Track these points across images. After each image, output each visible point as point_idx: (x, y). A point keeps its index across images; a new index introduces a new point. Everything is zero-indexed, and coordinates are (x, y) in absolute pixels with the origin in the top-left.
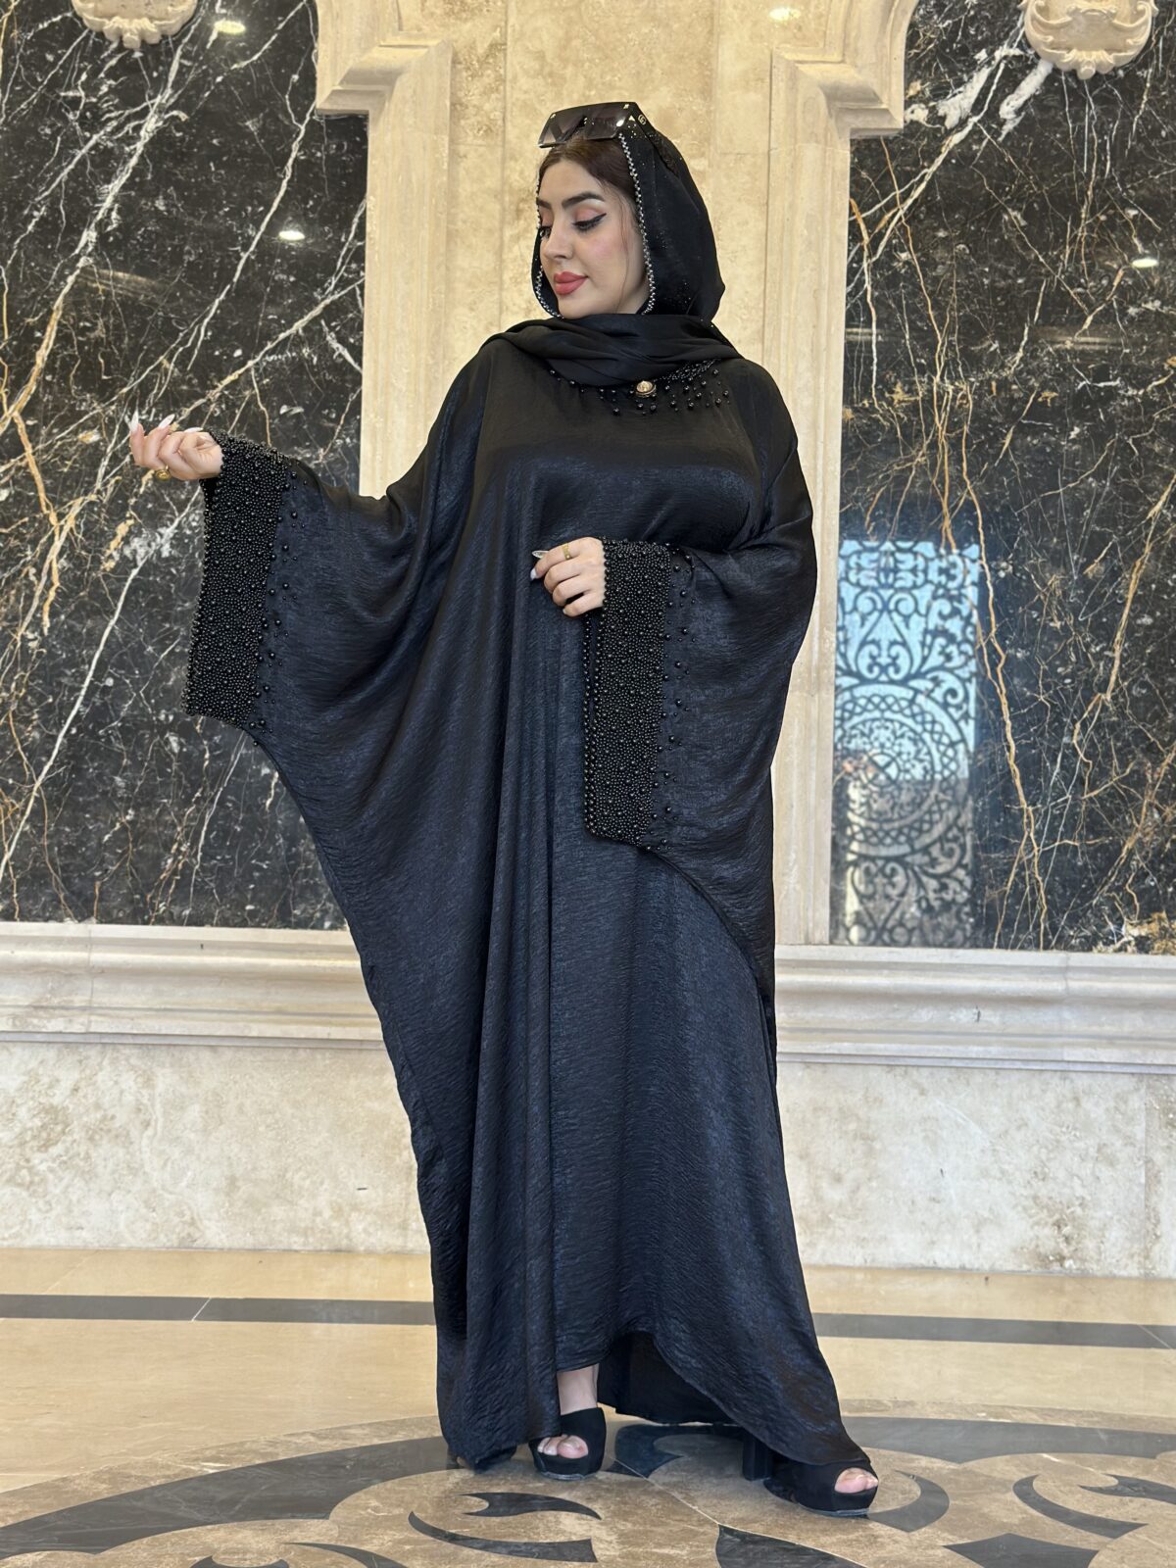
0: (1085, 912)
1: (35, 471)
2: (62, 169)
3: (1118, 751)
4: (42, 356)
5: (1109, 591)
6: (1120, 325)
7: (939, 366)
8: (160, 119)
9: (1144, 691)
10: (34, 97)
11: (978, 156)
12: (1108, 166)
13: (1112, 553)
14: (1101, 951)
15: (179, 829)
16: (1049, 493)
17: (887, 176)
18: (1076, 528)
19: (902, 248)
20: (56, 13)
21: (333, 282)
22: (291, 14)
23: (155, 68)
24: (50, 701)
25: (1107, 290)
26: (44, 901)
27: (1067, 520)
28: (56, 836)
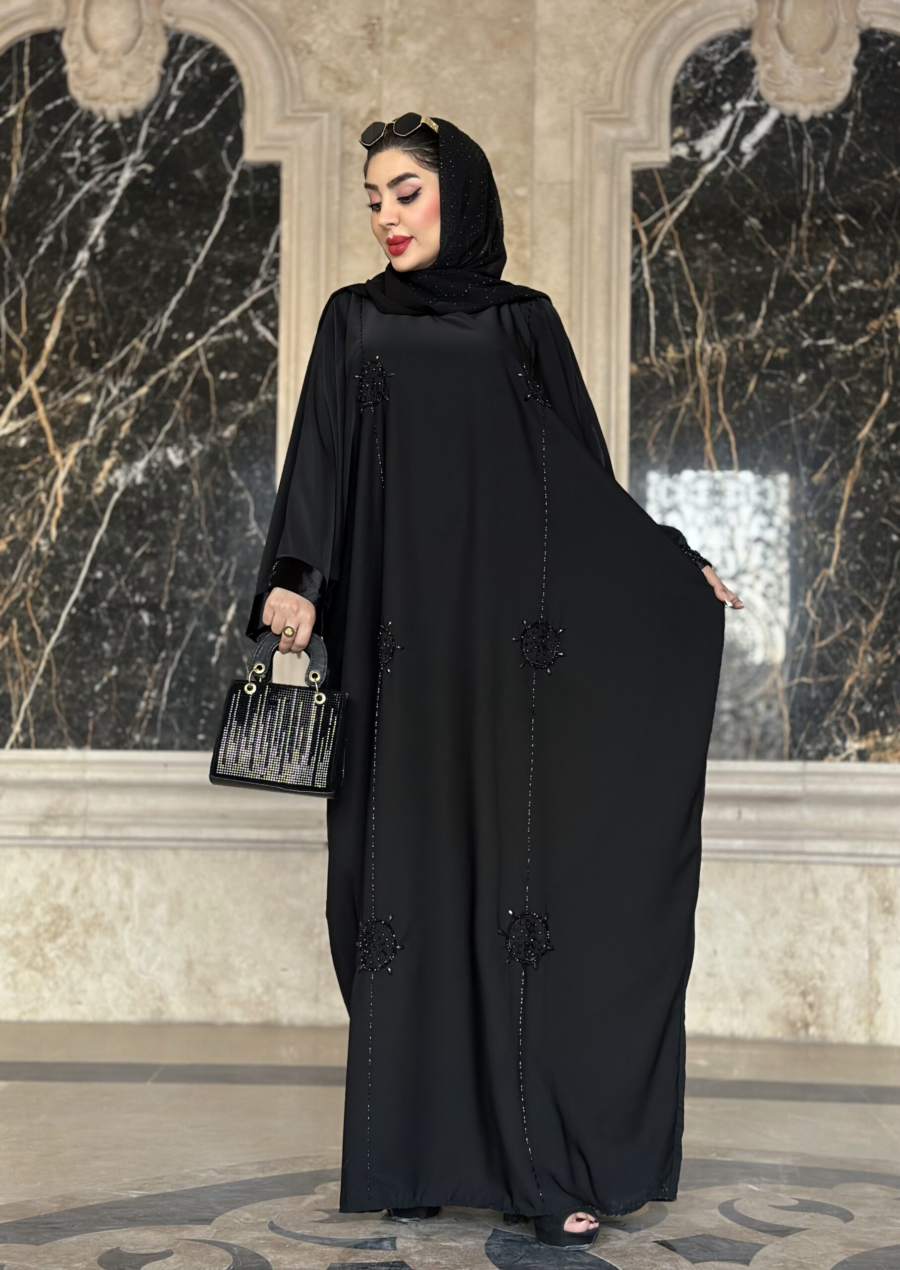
0: (818, 731)
1: (45, 424)
2: (63, 209)
3: (841, 612)
4: (50, 342)
5: (831, 493)
6: (834, 299)
7: (700, 332)
8: (133, 171)
9: (858, 567)
10: (43, 158)
11: (726, 179)
12: (822, 184)
13: (832, 465)
14: (830, 761)
15: (150, 681)
16: (784, 423)
17: (659, 196)
18: (805, 448)
19: (671, 247)
20: (58, 98)
21: (258, 283)
22: (226, 94)
23: (129, 135)
24: (57, 588)
25: (823, 274)
26: (52, 733)
27: (798, 442)
28: (61, 687)
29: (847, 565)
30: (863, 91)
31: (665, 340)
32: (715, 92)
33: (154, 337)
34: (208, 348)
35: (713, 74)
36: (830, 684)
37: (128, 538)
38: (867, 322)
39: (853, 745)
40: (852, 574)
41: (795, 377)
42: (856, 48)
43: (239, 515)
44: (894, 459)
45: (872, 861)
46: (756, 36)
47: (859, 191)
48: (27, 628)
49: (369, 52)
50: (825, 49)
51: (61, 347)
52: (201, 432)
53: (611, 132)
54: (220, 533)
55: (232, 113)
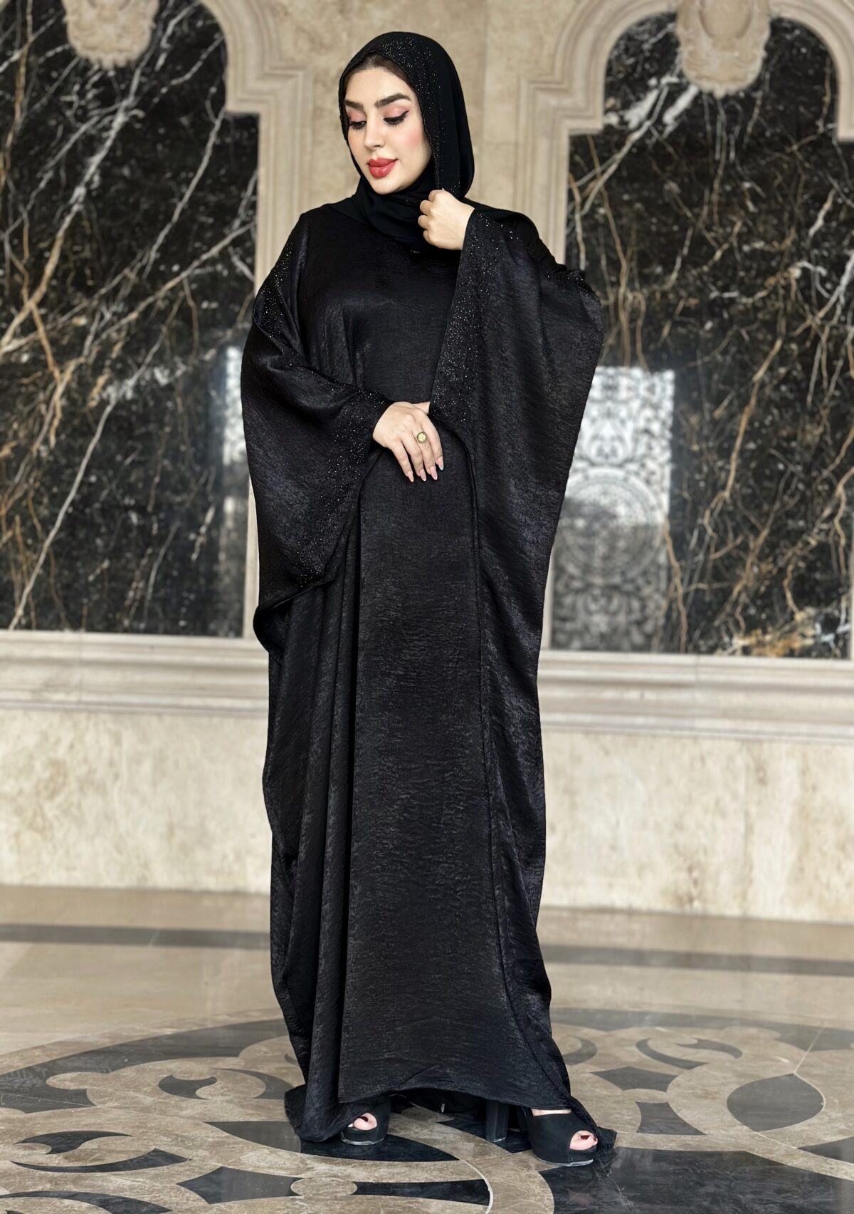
0: (709, 630)
1: (45, 343)
2: (63, 147)
3: (733, 529)
4: (49, 268)
5: (729, 427)
6: (738, 257)
7: (624, 281)
8: (126, 115)
9: (749, 491)
10: (44, 100)
11: (650, 147)
12: (732, 155)
13: (731, 403)
14: (721, 655)
15: (138, 573)
16: (692, 364)
17: (592, 160)
18: (709, 388)
19: (600, 205)
20: (58, 45)
21: (237, 223)
22: (211, 49)
23: (123, 82)
24: (55, 490)
25: (730, 234)
26: (51, 617)
27: (703, 381)
28: (59, 576)
29: (741, 489)
30: (772, 74)
32: (643, 69)
33: (143, 268)
34: (192, 280)
35: (642, 51)
36: (722, 590)
37: (119, 447)
38: (765, 278)
39: (739, 642)
40: (744, 497)
41: (702, 324)
42: (766, 35)
43: (217, 430)
44: (783, 398)
45: (751, 736)
46: (681, 19)
47: (763, 162)
48: (29, 524)
49: (339, 17)
50: (740, 34)
51: (60, 274)
52: (185, 354)
53: (553, 101)
54: (201, 445)
55: (216, 66)
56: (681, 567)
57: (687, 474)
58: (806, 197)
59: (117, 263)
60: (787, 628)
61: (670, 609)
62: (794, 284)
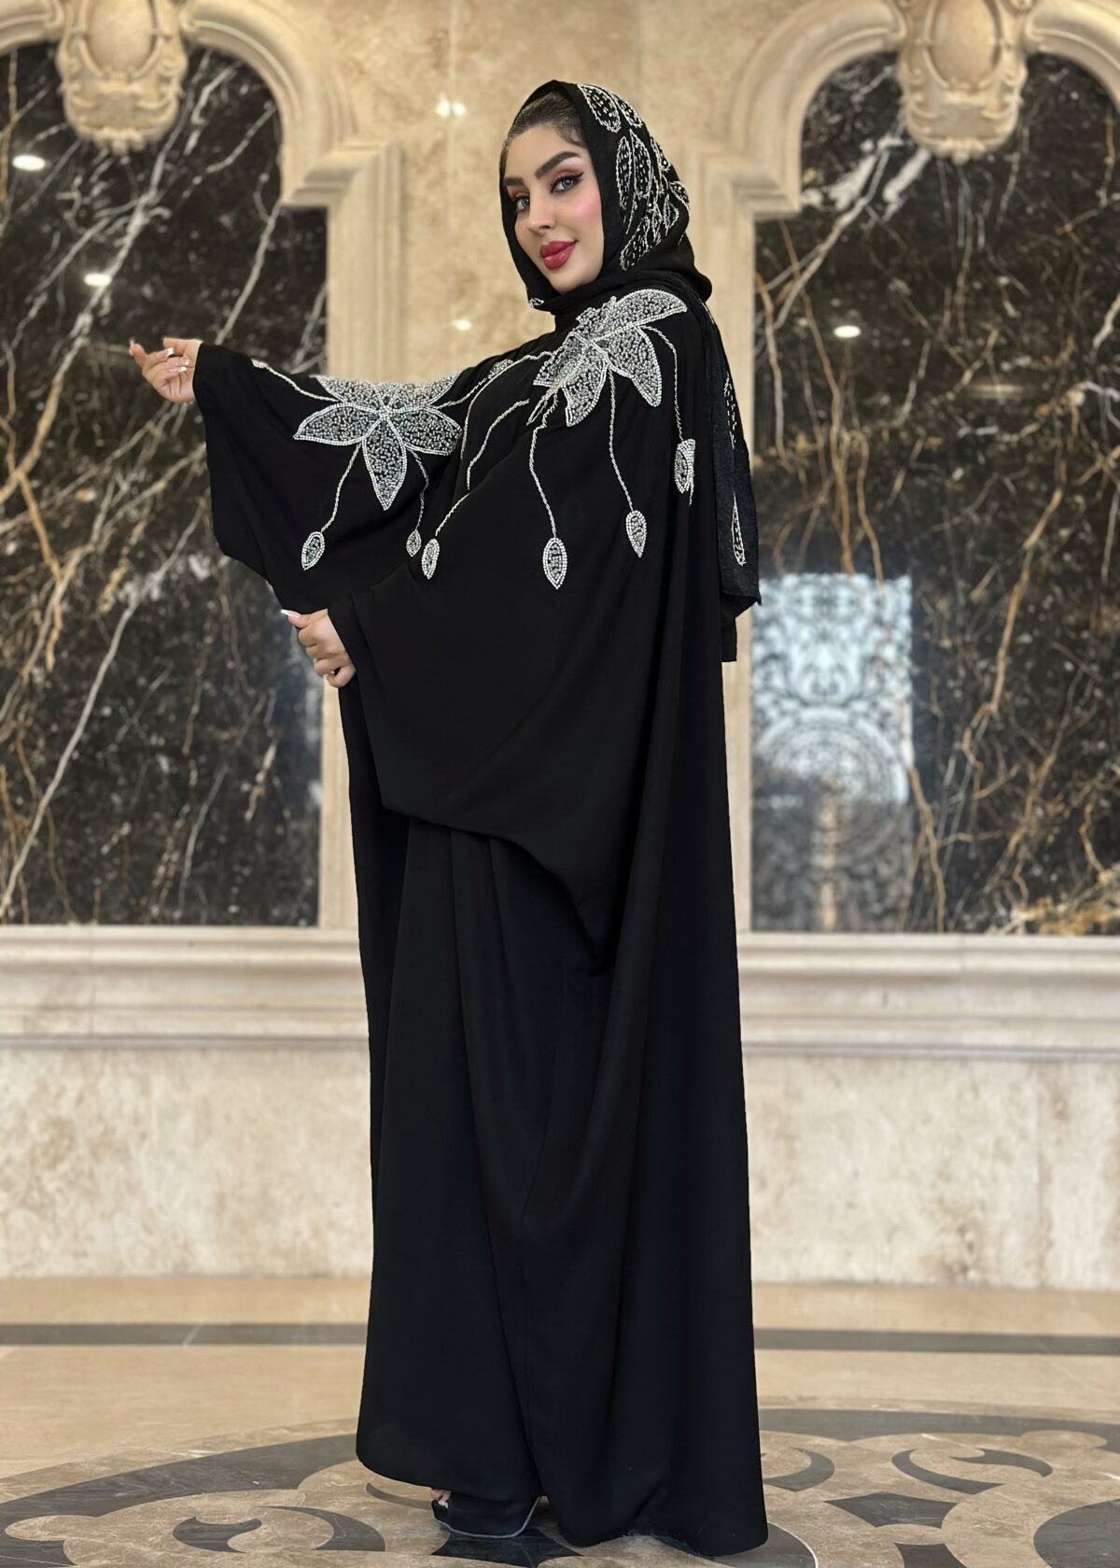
0: (978, 898)
1: (40, 528)
2: (59, 262)
3: (1006, 755)
4: (44, 425)
5: (992, 613)
6: (996, 379)
7: (837, 418)
8: (145, 216)
9: (1025, 702)
10: (34, 199)
11: (867, 236)
12: (981, 240)
13: (994, 579)
14: (993, 934)
15: (170, 841)
16: (937, 528)
17: (787, 254)
18: (961, 557)
19: (801, 315)
20: (54, 125)
21: (300, 355)
22: (260, 123)
23: (140, 171)
24: (54, 728)
25: (983, 348)
26: (50, 905)
27: (953, 551)
28: (60, 849)
29: (1013, 699)
30: (1032, 130)
31: (794, 427)
32: (853, 128)
33: (172, 421)
35: (851, 105)
36: (993, 842)
37: (142, 667)
38: (1035, 408)
39: (1020, 915)
40: (1018, 711)
41: (950, 472)
42: (1021, 74)
43: (278, 638)
44: (1067, 571)
45: (1044, 1055)
46: (904, 58)
47: (1025, 249)
48: (18, 776)
49: (433, 73)
51: (58, 432)
54: (255, 661)
55: (267, 147)
56: (933, 811)
57: (936, 681)
58: (1087, 293)
59: (136, 415)
60: (1088, 893)
61: (920, 871)
62: (1075, 412)
